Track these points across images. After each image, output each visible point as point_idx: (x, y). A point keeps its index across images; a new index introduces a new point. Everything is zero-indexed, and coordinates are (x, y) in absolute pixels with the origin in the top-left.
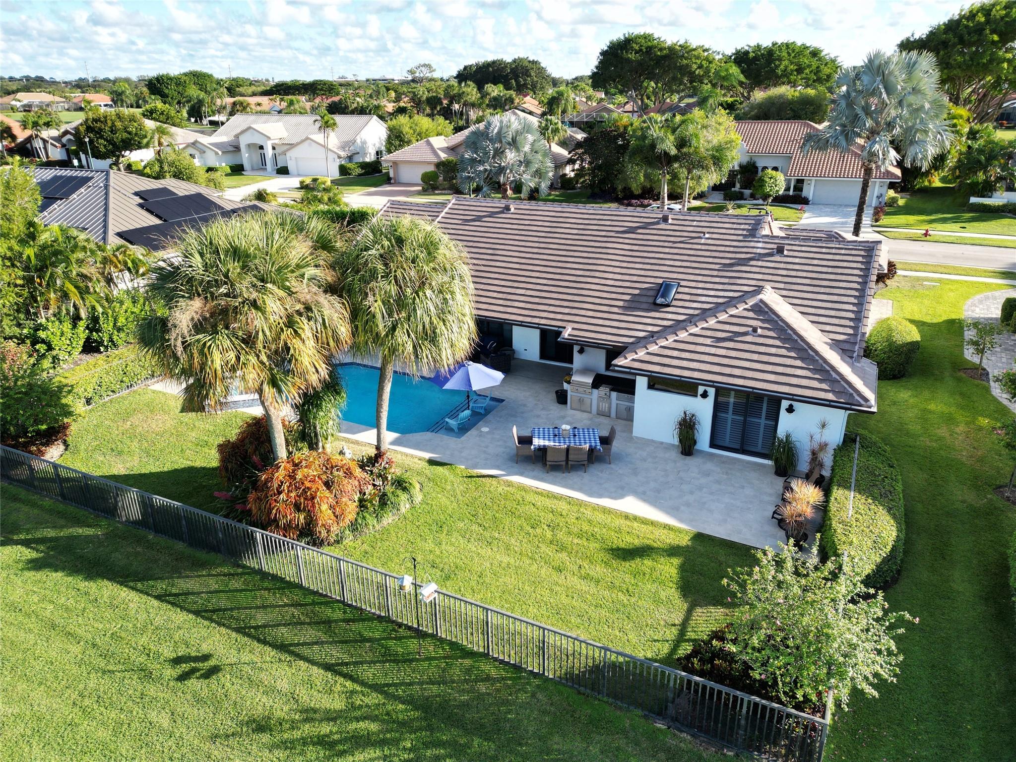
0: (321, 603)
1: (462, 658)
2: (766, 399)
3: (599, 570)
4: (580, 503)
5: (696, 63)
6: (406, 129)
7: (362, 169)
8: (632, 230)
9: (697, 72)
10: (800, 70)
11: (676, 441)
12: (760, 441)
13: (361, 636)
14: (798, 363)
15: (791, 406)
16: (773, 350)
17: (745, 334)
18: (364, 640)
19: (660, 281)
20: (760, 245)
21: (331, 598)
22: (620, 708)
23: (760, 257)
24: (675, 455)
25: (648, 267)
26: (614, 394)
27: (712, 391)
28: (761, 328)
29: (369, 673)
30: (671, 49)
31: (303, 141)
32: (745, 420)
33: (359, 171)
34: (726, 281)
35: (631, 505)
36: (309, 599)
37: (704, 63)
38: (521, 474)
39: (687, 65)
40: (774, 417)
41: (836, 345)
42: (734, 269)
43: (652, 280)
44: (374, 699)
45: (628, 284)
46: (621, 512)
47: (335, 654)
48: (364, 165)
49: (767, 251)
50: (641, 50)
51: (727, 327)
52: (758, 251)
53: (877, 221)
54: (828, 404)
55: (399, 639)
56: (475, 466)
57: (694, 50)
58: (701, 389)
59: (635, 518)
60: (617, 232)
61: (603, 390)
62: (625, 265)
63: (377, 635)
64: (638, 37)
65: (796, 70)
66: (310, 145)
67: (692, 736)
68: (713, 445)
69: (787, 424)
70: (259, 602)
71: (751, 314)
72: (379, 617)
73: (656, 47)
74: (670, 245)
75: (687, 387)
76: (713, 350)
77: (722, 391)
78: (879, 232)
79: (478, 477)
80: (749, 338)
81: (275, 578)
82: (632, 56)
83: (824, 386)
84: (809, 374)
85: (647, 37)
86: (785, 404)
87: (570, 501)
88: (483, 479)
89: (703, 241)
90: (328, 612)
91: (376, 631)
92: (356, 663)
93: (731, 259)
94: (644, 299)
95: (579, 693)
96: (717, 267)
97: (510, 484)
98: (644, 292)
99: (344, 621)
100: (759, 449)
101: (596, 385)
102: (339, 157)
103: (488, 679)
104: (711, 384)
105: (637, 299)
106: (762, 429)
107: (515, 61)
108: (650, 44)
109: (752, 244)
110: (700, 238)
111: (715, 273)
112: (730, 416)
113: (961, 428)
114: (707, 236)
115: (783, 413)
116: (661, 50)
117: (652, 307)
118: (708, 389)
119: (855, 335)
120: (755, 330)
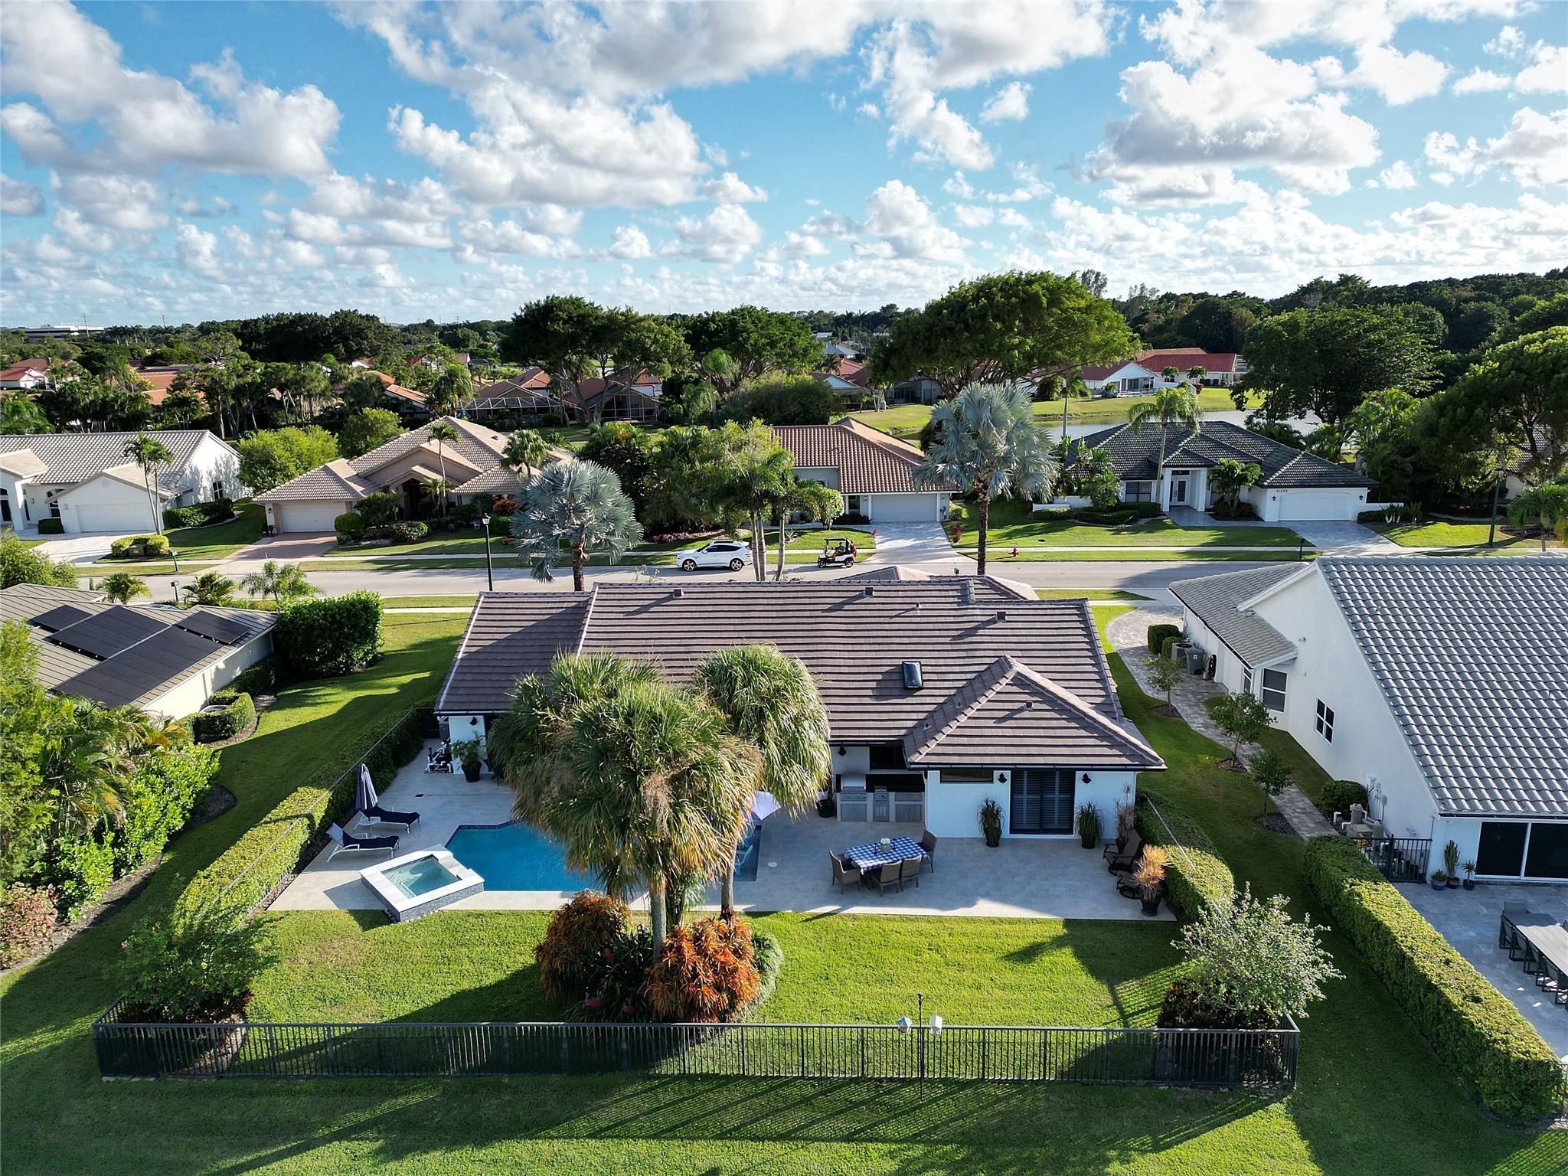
0: (780, 1086)
1: (959, 1090)
2: (1057, 772)
3: (1010, 977)
4: (940, 919)
5: (649, 337)
6: (278, 451)
7: (205, 514)
8: (837, 607)
9: (652, 349)
10: (773, 344)
11: (981, 835)
12: (1056, 816)
13: (851, 1102)
14: (1082, 733)
15: (1085, 776)
16: (1054, 723)
17: (1020, 710)
18: (857, 1104)
19: (900, 662)
20: (978, 612)
21: (786, 1077)
22: (1124, 1085)
23: (984, 625)
24: (983, 849)
25: (877, 647)
26: (892, 795)
27: (1008, 774)
28: (1035, 702)
29: (890, 1130)
30: (612, 317)
31: (91, 479)
32: (1042, 800)
33: (201, 518)
34: (964, 654)
35: (985, 908)
36: (763, 1086)
37: (659, 336)
38: (857, 904)
39: (638, 340)
40: (1069, 789)
41: (1097, 707)
42: (965, 640)
43: (888, 662)
44: (918, 1150)
45: (865, 670)
46: (985, 918)
47: (842, 1125)
48: (205, 508)
49: (988, 618)
50: (571, 318)
51: (1000, 706)
52: (980, 618)
53: (956, 541)
54: (1124, 768)
55: (890, 1092)
56: (803, 909)
57: (642, 320)
58: (997, 774)
59: (1001, 920)
60: (823, 611)
61: (881, 791)
62: (850, 648)
63: (865, 1096)
64: (566, 301)
65: (768, 344)
66: (105, 484)
67: (1191, 1087)
68: (1012, 831)
69: (1083, 795)
70: (710, 1106)
71: (1015, 689)
72: (851, 1079)
73: (590, 316)
74: (887, 620)
75: (981, 774)
76: (1000, 732)
77: (1017, 772)
78: (965, 554)
79: (814, 918)
80: (1026, 714)
81: (705, 1077)
82: (559, 327)
83: (1115, 752)
84: (1098, 742)
85: (576, 302)
86: (1079, 775)
87: (928, 919)
88: (824, 919)
89: (919, 613)
90: (795, 1092)
91: (862, 1093)
92: (870, 1127)
93: (957, 630)
94: (890, 685)
95: (1083, 1084)
96: (948, 640)
97: (855, 917)
98: (887, 677)
99: (822, 1093)
100: (1056, 825)
101: (870, 789)
102: (163, 500)
103: (998, 1100)
104: (1002, 767)
105: (884, 685)
106: (1057, 804)
107: (336, 316)
108: (581, 312)
109: (970, 612)
110: (913, 609)
111: (949, 647)
112: (1025, 796)
113: (1192, 769)
114: (920, 606)
115: (1079, 784)
116: (596, 318)
117: (904, 692)
118: (1004, 772)
119: (1107, 696)
120: (1029, 705)
